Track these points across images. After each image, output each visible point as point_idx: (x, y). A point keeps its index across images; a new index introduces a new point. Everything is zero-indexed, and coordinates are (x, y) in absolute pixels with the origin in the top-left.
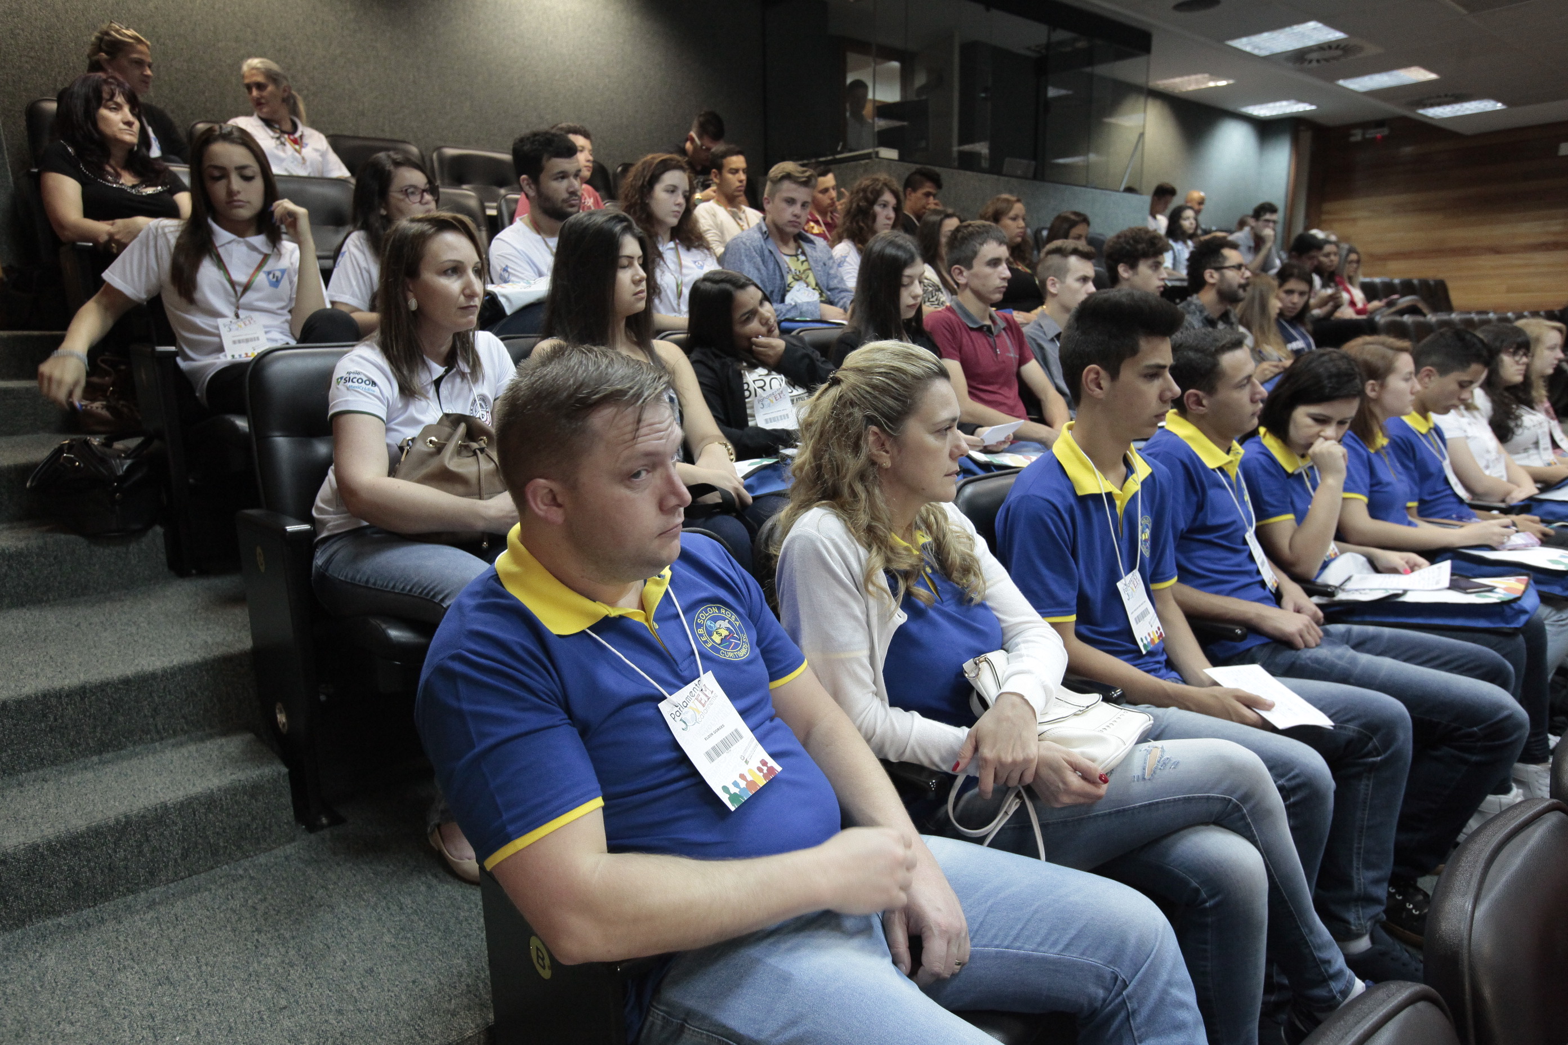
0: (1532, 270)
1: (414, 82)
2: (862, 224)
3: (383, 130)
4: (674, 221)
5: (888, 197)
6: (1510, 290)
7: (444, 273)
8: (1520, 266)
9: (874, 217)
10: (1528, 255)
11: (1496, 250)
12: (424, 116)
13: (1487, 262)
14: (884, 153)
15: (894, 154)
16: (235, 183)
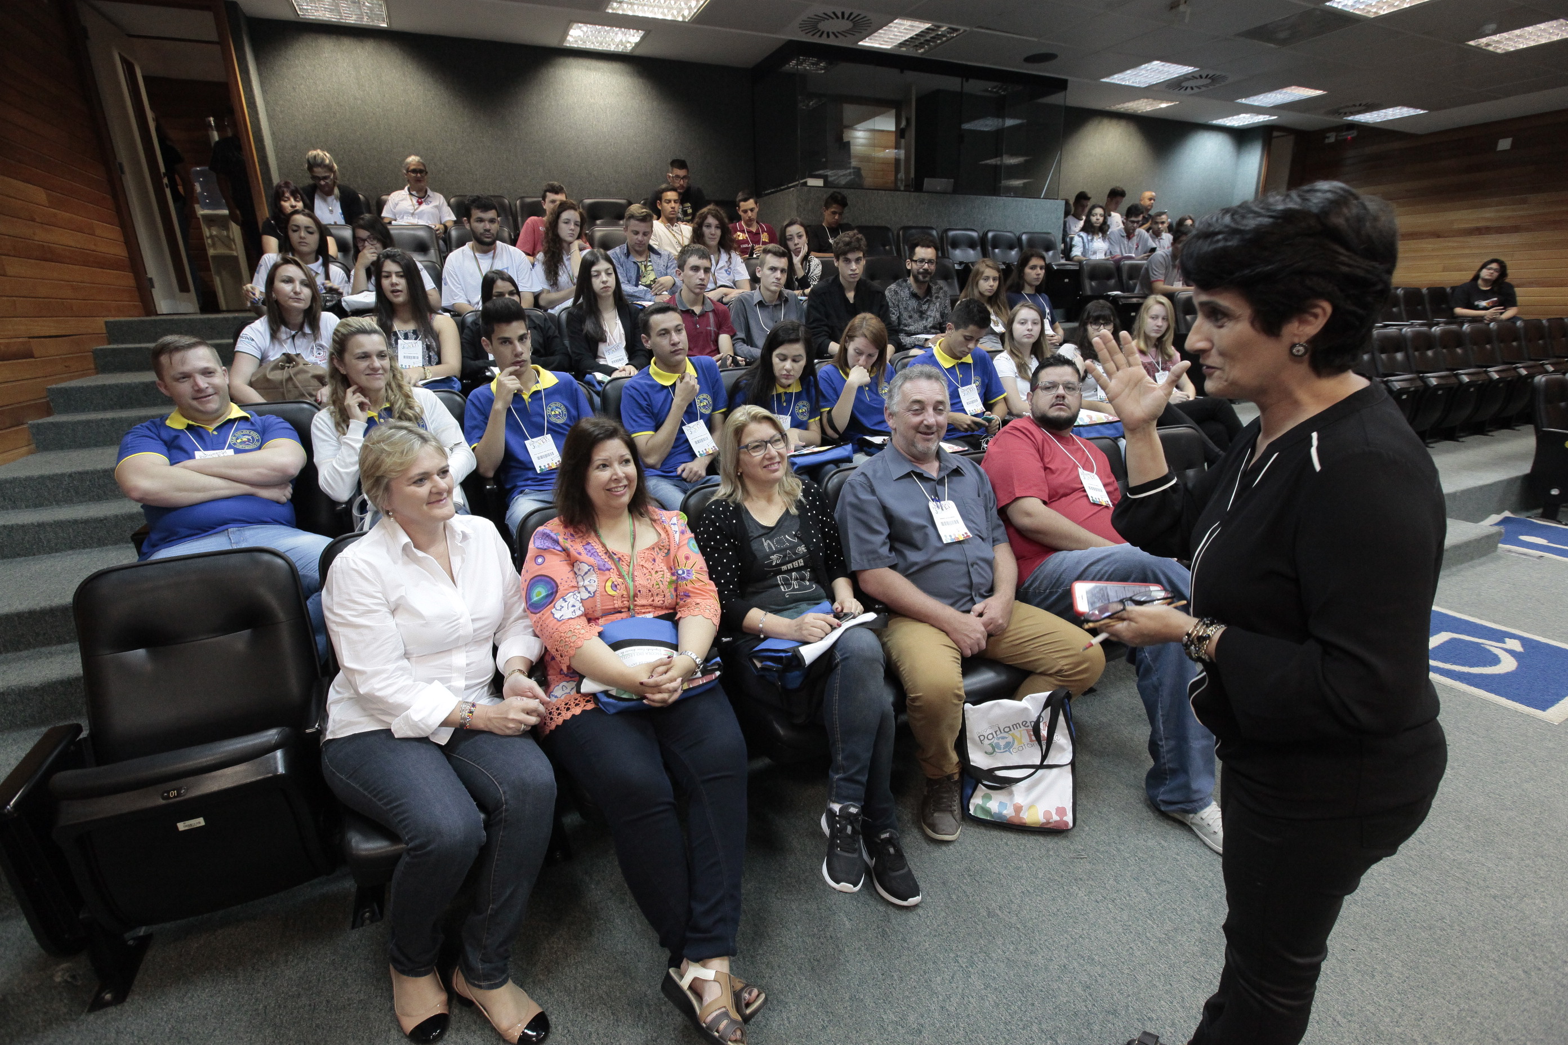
0: (1467, 251)
5: (713, 221)
6: (1445, 269)
7: (284, 281)
8: (1453, 248)
10: (1461, 239)
11: (1437, 235)
12: (513, 180)
13: (1428, 245)
14: (812, 182)
15: (820, 183)
16: (303, 234)
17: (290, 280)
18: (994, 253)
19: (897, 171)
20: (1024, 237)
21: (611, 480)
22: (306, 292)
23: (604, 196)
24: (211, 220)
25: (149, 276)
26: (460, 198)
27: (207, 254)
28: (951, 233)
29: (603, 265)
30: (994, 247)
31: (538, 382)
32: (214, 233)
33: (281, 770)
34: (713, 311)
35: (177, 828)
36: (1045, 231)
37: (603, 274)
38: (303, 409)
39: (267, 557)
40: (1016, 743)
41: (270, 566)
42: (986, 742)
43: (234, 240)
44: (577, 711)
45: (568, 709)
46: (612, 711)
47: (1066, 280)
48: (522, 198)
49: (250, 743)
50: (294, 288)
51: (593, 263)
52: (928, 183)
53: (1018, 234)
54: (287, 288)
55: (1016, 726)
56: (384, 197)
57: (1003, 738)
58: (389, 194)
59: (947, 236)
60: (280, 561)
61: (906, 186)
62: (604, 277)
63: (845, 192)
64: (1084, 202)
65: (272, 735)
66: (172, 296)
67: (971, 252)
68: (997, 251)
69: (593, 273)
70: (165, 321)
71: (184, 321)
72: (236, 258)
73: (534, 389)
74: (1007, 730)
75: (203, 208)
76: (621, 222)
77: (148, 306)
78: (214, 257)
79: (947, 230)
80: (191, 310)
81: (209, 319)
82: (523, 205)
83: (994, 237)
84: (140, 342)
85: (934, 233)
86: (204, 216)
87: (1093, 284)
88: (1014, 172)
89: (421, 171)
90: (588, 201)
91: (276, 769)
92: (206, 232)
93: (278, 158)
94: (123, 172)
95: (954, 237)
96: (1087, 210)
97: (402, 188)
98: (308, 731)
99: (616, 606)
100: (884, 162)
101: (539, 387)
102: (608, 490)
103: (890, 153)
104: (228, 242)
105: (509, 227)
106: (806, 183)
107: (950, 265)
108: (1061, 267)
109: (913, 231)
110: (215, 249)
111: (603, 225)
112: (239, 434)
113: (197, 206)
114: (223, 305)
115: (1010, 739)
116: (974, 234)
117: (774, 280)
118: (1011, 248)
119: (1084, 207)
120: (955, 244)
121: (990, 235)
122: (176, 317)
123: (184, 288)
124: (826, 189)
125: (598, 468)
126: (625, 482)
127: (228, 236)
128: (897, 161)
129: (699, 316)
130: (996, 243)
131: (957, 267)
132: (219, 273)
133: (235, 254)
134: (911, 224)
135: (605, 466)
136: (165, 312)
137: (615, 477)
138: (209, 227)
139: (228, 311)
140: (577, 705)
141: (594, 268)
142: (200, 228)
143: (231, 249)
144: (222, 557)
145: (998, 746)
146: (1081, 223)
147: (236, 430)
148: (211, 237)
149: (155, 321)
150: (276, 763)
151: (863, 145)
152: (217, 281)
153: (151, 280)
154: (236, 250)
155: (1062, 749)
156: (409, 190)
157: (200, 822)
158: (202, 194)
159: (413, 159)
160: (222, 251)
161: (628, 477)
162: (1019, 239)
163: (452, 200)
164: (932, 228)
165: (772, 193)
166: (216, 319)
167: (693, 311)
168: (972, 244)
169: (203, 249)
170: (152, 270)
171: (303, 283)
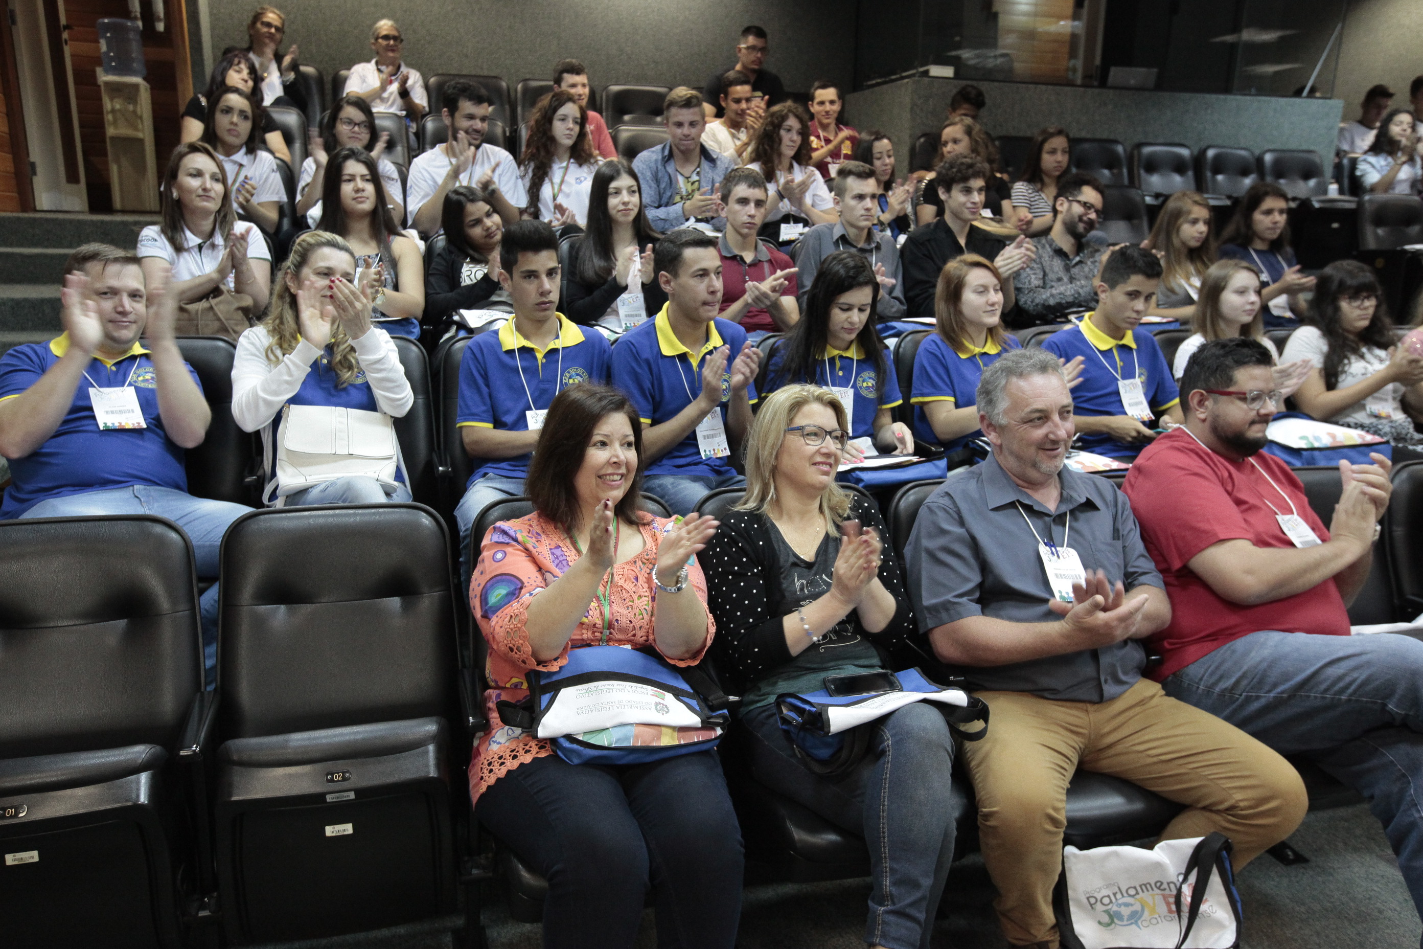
1: (510, 27)
2: (767, 147)
3: (482, 68)
4: (569, 142)
5: (792, 122)
7: (191, 175)
9: (780, 140)
12: (516, 55)
14: (937, 71)
15: (947, 72)
16: (235, 119)
17: (199, 174)
18: (1214, 181)
19: (1073, 54)
20: (1268, 158)
21: (609, 463)
22: (219, 188)
23: (638, 81)
24: (116, 90)
25: (32, 159)
26: (443, 78)
27: (103, 133)
28: (1147, 150)
29: (624, 181)
30: (1217, 170)
31: (557, 337)
32: (118, 106)
33: (143, 799)
34: (770, 261)
35: (4, 861)
36: (1304, 147)
37: (625, 192)
38: (217, 348)
39: (158, 529)
40: (1146, 913)
41: (161, 541)
42: (1099, 907)
43: (141, 118)
44: (527, 759)
45: (515, 757)
46: (576, 761)
47: (1335, 225)
48: (526, 80)
49: (111, 759)
50: (204, 183)
51: (611, 178)
52: (1117, 74)
53: (1257, 152)
54: (194, 183)
55: (1145, 886)
56: (344, 73)
57: (1127, 905)
58: (349, 69)
59: (1140, 154)
60: (174, 536)
61: (1085, 77)
62: (625, 196)
63: (984, 86)
64: (1382, 101)
65: (139, 752)
66: (54, 186)
67: (1177, 179)
68: (1220, 177)
69: (611, 190)
70: (47, 220)
71: (71, 221)
72: (141, 141)
73: (552, 346)
74: (1132, 892)
75: (107, 72)
76: (659, 119)
77: (26, 200)
78: (113, 138)
79: (1140, 145)
80: (77, 208)
81: (102, 222)
82: (526, 90)
83: (1217, 157)
84: (11, 245)
85: (1120, 149)
86: (107, 84)
87: (1380, 231)
88: (1262, 53)
89: (395, 38)
90: (615, 88)
91: (138, 796)
92: (108, 104)
93: (211, 14)
94: (14, 22)
95: (1151, 156)
96: (1385, 113)
97: (369, 61)
98: (182, 753)
99: (585, 636)
100: (1056, 39)
101: (558, 344)
102: (600, 477)
103: (1065, 26)
104: (133, 119)
105: (505, 122)
106: (927, 72)
107: (1138, 198)
108: (1327, 205)
109: (1086, 146)
110: (116, 127)
111: (632, 123)
112: (141, 371)
113: (99, 70)
114: (117, 203)
115: (1138, 907)
116: (1185, 152)
117: (863, 212)
118: (1245, 173)
119: (1380, 108)
120: (1152, 166)
121: (1211, 153)
122: (61, 216)
123: (72, 178)
124: (956, 82)
125: (595, 445)
126: (623, 470)
127: (135, 112)
128: (1074, 36)
129: (750, 266)
130: (1219, 165)
131: (1148, 200)
132: (117, 161)
133: (140, 135)
134: (1083, 134)
135: (604, 444)
136: (45, 208)
137: (615, 460)
138: (112, 99)
139: (124, 212)
140: (527, 752)
141: (613, 185)
142: (100, 99)
143: (136, 128)
144: (107, 523)
145: (1119, 916)
146: (1370, 137)
147: (138, 367)
148: (113, 111)
149: (35, 219)
150: (138, 789)
151: (1026, 14)
152: (114, 169)
153: (33, 165)
154: (143, 131)
155: (1220, 925)
156: (377, 63)
157: (32, 856)
158: (107, 53)
159: (385, 25)
160: (124, 131)
161: (627, 465)
162: (1260, 161)
163: (432, 80)
164: (1116, 142)
165: (878, 84)
166: (111, 222)
167: (742, 258)
168: (1179, 167)
169: (100, 126)
170: (36, 153)
171: (214, 178)
